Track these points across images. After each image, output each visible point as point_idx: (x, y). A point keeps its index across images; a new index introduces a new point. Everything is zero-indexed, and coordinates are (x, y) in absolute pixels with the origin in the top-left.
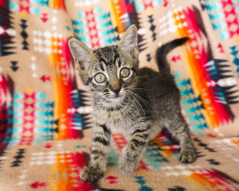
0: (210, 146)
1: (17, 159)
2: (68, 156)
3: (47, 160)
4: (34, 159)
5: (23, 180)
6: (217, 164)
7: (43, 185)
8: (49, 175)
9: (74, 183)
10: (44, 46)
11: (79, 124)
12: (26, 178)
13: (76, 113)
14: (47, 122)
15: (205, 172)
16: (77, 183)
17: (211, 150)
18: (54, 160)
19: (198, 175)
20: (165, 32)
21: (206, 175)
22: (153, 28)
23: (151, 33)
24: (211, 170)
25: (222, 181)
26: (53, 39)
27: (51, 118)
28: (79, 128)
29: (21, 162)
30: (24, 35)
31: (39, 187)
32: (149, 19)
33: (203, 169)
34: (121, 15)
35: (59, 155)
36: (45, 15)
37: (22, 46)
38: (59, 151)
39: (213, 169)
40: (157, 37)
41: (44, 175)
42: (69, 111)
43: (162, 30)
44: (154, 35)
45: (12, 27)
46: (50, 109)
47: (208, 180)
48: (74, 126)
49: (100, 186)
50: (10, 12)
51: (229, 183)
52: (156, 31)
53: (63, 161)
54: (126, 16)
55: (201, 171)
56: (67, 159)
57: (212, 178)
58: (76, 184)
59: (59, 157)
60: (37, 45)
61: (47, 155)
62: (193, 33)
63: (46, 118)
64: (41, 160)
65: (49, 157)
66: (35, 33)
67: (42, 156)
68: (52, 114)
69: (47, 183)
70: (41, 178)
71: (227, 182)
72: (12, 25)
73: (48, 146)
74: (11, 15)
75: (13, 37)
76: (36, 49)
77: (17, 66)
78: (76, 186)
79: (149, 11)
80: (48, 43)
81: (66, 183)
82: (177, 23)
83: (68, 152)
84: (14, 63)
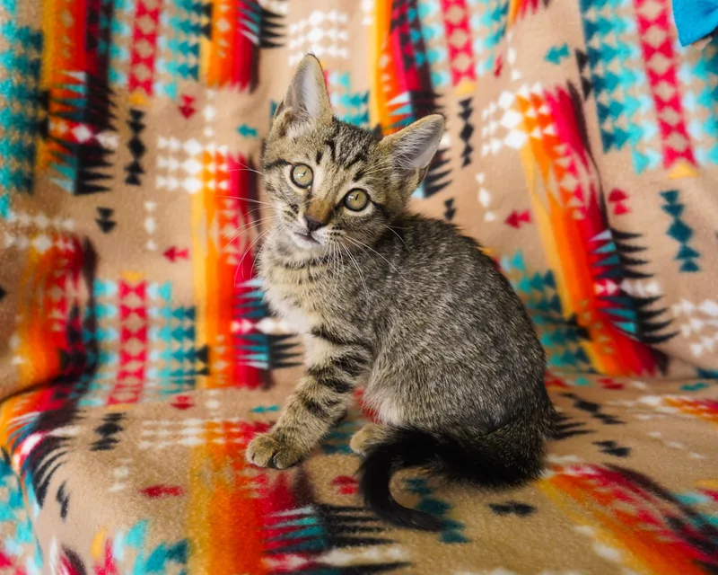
0: (605, 411)
1: (106, 436)
2: (235, 430)
3: (181, 437)
4: (147, 433)
5: (122, 480)
6: (622, 452)
7: (174, 491)
8: (188, 471)
9: (249, 490)
10: (181, 175)
11: (263, 357)
12: (130, 476)
13: (254, 331)
14: (178, 356)
15: (589, 471)
16: (257, 490)
17: (609, 420)
18: (198, 436)
19: (569, 478)
20: (495, 146)
21: (590, 477)
22: (467, 132)
23: (460, 146)
24: (604, 467)
25: (630, 493)
26: (206, 158)
27: (187, 345)
28: (264, 366)
29: (115, 441)
30: (137, 148)
31: (163, 494)
32: (460, 109)
33: (585, 464)
34: (391, 96)
35: (211, 426)
36: (188, 100)
37: (126, 175)
38: (212, 418)
39: (610, 465)
40: (473, 155)
41: (175, 471)
42: (235, 326)
43: (487, 140)
44: (468, 150)
45: (112, 129)
46: (187, 323)
47: (595, 490)
48: (249, 361)
49: (317, 499)
50: (110, 91)
51: (647, 498)
52: (473, 141)
53: (220, 441)
54: (404, 98)
55: (577, 468)
56: (231, 435)
57: (605, 484)
58: (255, 493)
59: (210, 430)
60: (164, 173)
61: (180, 428)
62: (568, 154)
63: (176, 346)
64: (167, 439)
65: (184, 432)
66: (162, 143)
67: (168, 428)
68: (191, 334)
69: (184, 488)
70: (169, 478)
71: (642, 495)
72: (114, 122)
73: (183, 405)
74: (112, 98)
75: (109, 152)
76: (161, 182)
77: (112, 218)
78: (256, 495)
79: (465, 89)
80: (193, 167)
81: (232, 490)
82: (529, 125)
83: (235, 420)
84: (106, 212)
